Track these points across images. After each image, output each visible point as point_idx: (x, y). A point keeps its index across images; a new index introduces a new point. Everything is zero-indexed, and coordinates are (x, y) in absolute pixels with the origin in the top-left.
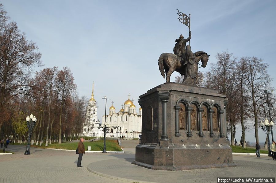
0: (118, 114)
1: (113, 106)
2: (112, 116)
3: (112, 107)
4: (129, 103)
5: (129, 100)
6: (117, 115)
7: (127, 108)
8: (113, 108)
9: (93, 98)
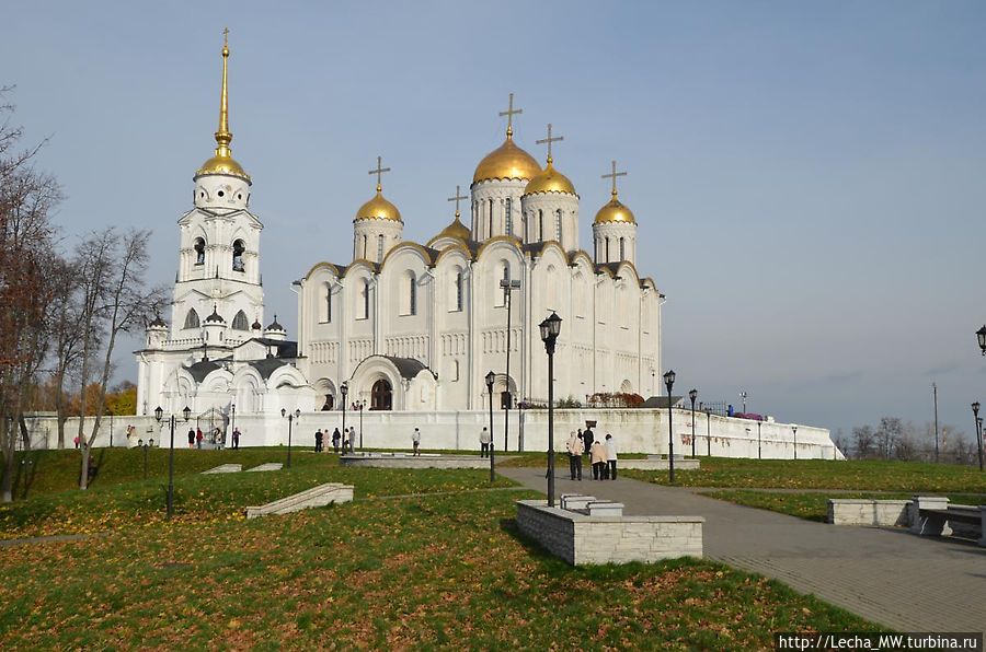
0: (433, 257)
1: (385, 195)
2: (377, 269)
3: (379, 201)
4: (516, 171)
5: (508, 151)
6: (419, 266)
7: (499, 211)
8: (382, 214)
9: (223, 152)
